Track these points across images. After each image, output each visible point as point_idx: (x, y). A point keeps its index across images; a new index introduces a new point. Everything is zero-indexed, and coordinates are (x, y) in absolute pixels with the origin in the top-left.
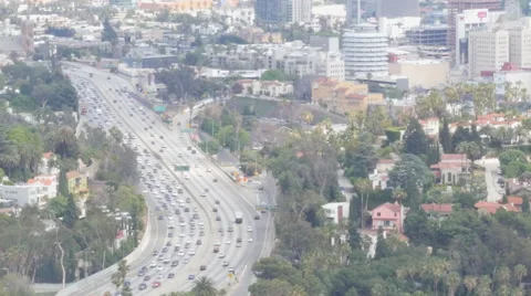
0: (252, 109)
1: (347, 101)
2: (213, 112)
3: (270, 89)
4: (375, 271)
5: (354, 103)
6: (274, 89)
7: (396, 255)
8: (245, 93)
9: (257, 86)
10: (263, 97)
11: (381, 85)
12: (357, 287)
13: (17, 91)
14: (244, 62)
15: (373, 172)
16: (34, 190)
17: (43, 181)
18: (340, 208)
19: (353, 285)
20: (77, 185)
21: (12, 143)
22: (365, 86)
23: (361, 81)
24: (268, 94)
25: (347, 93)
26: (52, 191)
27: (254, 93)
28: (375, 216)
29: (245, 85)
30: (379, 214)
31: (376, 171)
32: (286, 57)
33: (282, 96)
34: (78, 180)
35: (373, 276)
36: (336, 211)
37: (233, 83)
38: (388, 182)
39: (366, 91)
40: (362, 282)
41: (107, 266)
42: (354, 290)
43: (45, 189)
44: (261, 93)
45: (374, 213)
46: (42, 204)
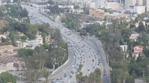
0: (75, 17)
1: (99, 14)
2: (64, 18)
3: (77, 11)
4: (139, 65)
5: (101, 15)
6: (78, 11)
7: (143, 60)
8: (70, 12)
9: (74, 11)
10: (76, 13)
11: (107, 10)
12: (135, 70)
13: (10, 12)
14: (64, 3)
15: (131, 37)
16: (37, 42)
17: (39, 39)
18: (125, 47)
19: (134, 69)
20: (47, 40)
21: (29, 29)
22: (104, 10)
23: (102, 9)
24: (77, 12)
25: (99, 12)
26: (41, 42)
27: (73, 12)
28: (135, 49)
29: (70, 10)
30: (136, 49)
31: (131, 36)
32: (75, 2)
33: (81, 13)
34: (47, 39)
35: (139, 67)
36: (124, 48)
37: (67, 9)
38: (137, 40)
39: (104, 12)
40: (136, 68)
41: (62, 64)
42: (134, 71)
43: (39, 42)
44: (75, 12)
45: (135, 48)
46: (40, 46)
